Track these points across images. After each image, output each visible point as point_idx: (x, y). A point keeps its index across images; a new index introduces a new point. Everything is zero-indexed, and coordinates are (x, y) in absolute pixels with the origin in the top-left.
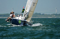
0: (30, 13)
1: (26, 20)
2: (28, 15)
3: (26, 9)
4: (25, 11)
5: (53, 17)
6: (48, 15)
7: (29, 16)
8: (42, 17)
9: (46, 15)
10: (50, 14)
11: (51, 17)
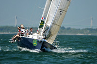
0: (54, 27)
1: (46, 40)
2: (50, 32)
3: (47, 21)
4: (45, 24)
5: (86, 34)
6: (77, 29)
7: (52, 33)
8: (67, 34)
9: (74, 29)
10: (81, 29)
11: (83, 33)
